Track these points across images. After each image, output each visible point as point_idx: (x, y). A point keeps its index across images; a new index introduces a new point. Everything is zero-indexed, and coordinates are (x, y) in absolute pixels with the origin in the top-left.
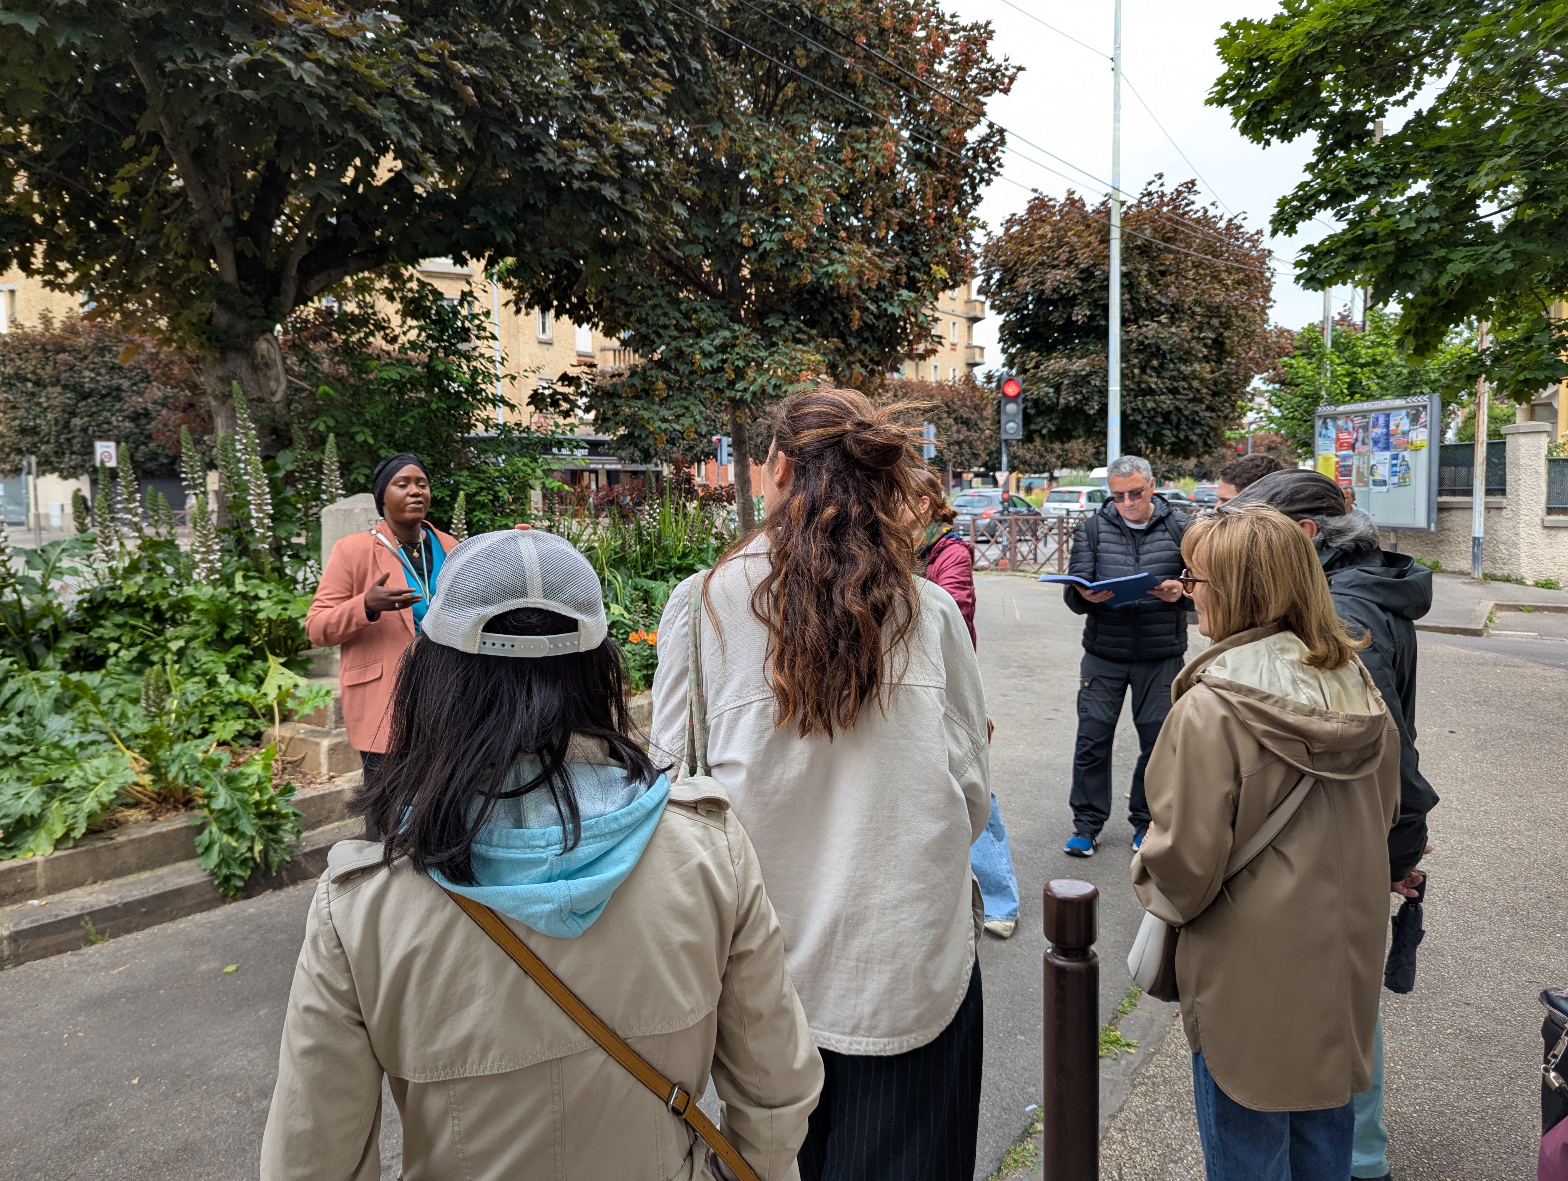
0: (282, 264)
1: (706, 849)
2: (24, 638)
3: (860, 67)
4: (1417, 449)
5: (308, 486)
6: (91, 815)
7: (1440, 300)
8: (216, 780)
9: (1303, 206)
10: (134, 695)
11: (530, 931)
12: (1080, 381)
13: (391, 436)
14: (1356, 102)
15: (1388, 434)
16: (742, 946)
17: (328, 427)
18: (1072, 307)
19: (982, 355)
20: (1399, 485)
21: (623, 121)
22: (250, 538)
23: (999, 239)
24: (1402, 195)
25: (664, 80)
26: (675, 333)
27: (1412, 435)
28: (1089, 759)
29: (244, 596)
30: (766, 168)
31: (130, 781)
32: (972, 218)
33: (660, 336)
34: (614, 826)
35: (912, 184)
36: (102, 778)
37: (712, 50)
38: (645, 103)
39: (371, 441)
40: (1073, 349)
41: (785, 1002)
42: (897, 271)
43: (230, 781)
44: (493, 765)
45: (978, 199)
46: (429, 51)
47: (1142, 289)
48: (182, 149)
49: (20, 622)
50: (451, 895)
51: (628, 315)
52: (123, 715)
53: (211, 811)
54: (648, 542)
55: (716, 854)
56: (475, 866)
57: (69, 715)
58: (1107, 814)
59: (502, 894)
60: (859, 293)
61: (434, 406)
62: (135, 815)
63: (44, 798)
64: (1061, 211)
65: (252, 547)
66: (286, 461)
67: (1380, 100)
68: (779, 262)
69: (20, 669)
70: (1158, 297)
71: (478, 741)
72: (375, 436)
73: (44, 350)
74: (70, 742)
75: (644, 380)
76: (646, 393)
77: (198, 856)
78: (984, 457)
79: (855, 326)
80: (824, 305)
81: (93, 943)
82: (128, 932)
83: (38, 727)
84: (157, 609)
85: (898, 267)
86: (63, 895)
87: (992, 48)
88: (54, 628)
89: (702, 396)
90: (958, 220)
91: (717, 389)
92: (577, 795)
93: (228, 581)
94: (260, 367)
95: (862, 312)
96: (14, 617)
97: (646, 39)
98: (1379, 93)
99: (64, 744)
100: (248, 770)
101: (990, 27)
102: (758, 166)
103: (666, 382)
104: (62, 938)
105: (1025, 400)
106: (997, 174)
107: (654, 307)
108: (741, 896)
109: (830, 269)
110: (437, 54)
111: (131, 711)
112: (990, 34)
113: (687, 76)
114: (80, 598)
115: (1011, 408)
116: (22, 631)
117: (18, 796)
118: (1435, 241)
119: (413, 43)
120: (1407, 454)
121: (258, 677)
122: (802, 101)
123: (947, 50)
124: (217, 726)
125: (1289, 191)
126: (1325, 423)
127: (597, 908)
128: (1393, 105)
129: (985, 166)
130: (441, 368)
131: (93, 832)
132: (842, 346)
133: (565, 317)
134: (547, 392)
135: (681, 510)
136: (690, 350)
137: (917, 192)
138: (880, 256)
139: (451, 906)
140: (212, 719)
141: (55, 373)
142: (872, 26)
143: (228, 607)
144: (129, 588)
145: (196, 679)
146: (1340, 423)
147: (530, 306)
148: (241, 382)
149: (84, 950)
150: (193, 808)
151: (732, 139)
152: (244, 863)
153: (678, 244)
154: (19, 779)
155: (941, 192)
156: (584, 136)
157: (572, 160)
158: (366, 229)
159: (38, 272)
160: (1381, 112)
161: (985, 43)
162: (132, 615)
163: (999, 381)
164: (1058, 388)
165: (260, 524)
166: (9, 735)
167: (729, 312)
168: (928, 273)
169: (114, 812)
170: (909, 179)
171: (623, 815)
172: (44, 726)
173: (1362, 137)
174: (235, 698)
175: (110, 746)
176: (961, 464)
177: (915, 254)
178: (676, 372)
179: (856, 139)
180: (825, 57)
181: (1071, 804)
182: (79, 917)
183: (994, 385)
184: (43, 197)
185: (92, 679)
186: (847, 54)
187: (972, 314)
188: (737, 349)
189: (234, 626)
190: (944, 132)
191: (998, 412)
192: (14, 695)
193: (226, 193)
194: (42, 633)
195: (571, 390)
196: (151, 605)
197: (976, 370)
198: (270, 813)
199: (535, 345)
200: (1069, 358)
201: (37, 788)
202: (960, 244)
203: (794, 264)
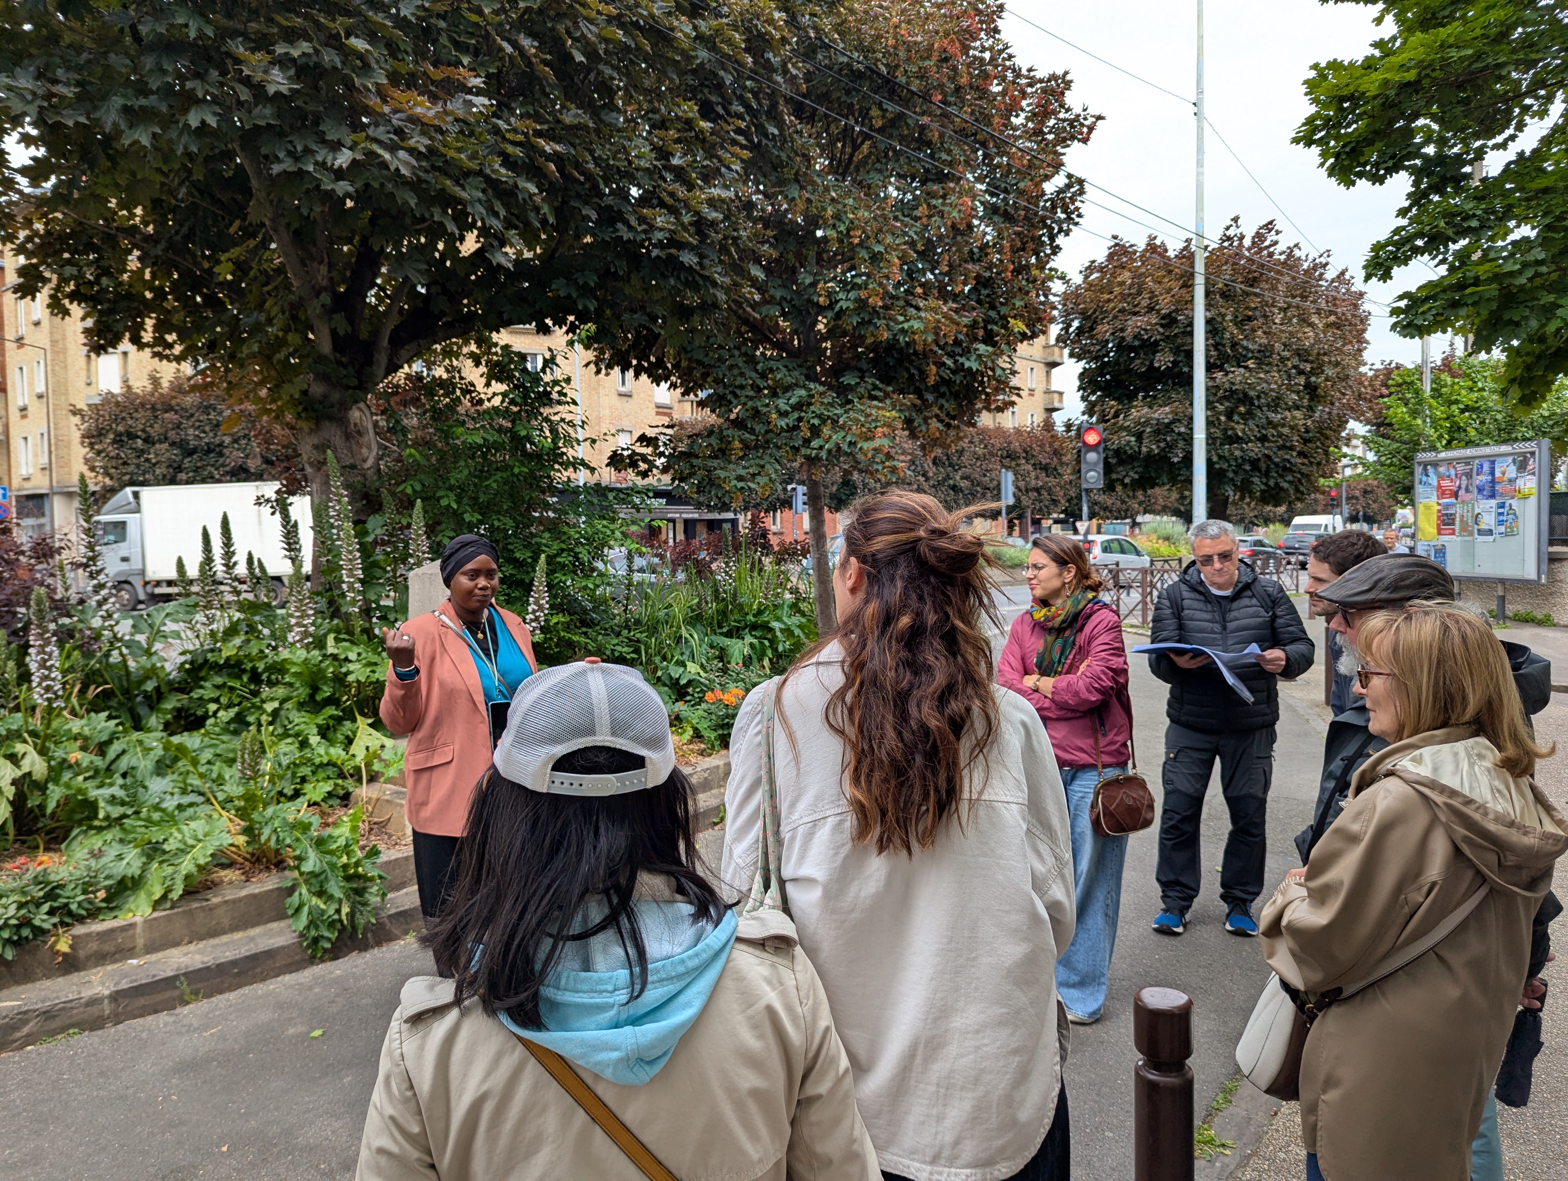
0: (375, 333)
1: (774, 989)
2: (129, 699)
3: (935, 125)
4: (1525, 498)
5: (396, 548)
6: (187, 877)
7: (1548, 348)
8: (306, 843)
9: (1398, 249)
10: (231, 755)
11: (597, 1077)
12: (1163, 429)
13: (476, 499)
14: (1452, 147)
15: (1493, 482)
16: (811, 1090)
17: (414, 490)
18: (1154, 354)
19: (1061, 401)
20: (1506, 535)
21: (701, 188)
22: (341, 601)
23: (1078, 287)
24: (1504, 240)
25: (743, 147)
26: (752, 393)
27: (1520, 483)
28: (1177, 833)
29: (335, 657)
30: (842, 228)
31: (225, 844)
32: (1051, 269)
33: (736, 396)
34: (681, 969)
35: (989, 238)
36: (199, 841)
37: (789, 115)
38: (723, 170)
39: (455, 506)
40: (1154, 397)
41: (855, 1147)
42: (974, 325)
43: (320, 843)
44: (560, 907)
45: (1056, 250)
46: (515, 131)
47: (1227, 335)
48: (282, 229)
49: (125, 684)
50: (520, 1039)
51: (705, 375)
52: (220, 776)
53: (301, 874)
54: (724, 599)
55: (783, 994)
56: (543, 1009)
57: (169, 778)
58: (1197, 891)
59: (570, 1040)
60: (935, 348)
61: (516, 470)
62: (229, 875)
63: (144, 859)
64: (1141, 257)
65: (344, 609)
66: (376, 526)
67: (1478, 144)
68: (855, 320)
69: (125, 731)
70: (1245, 343)
71: (547, 881)
72: (458, 503)
73: (154, 408)
74: (170, 804)
75: (721, 440)
76: (723, 453)
77: (288, 917)
78: (1063, 502)
79: (931, 381)
80: (900, 362)
81: (187, 1003)
82: (221, 992)
83: (141, 790)
84: (254, 670)
85: (975, 322)
86: (160, 955)
87: (1069, 98)
88: (157, 689)
89: (778, 454)
90: (1035, 272)
91: (793, 447)
92: (644, 936)
93: (320, 643)
94: (352, 435)
95: (938, 368)
96: (120, 678)
97: (724, 108)
98: (1477, 136)
99: (164, 805)
100: (336, 832)
101: (1068, 77)
102: (834, 226)
103: (742, 441)
104: (158, 998)
105: (1106, 449)
106: (1077, 224)
107: (731, 367)
108: (809, 1039)
109: (906, 326)
110: (523, 133)
111: (228, 773)
112: (1068, 84)
113: (764, 141)
114: (183, 659)
115: (1092, 456)
116: (126, 692)
117: (120, 857)
118: (1542, 287)
119: (500, 123)
120: (1514, 503)
121: (347, 737)
122: (878, 161)
123: (1024, 103)
124: (308, 787)
125: (1383, 235)
126: (1425, 469)
127: (664, 1054)
128: (1492, 149)
129: (1063, 216)
130: (523, 433)
131: (189, 892)
132: (918, 402)
133: (644, 377)
134: (626, 453)
135: (757, 567)
136: (765, 410)
137: (994, 245)
138: (956, 311)
139: (520, 1048)
140: (303, 780)
141: (163, 431)
142: (948, 84)
143: (320, 670)
144: (229, 650)
145: (289, 740)
146: (1442, 469)
147: (609, 366)
148: (335, 451)
149: (179, 1010)
150: (284, 869)
151: (809, 201)
152: (331, 925)
153: (754, 306)
154: (121, 841)
155: (1019, 244)
156: (662, 204)
157: (652, 227)
158: (454, 300)
159: (147, 345)
160: (1480, 154)
161: (1063, 93)
162: (229, 675)
163: (1079, 429)
164: (1139, 436)
165: (351, 588)
166: (113, 797)
167: (805, 371)
168: (1005, 327)
169: (210, 873)
170: (987, 232)
171: (690, 958)
172: (145, 787)
173: (1458, 181)
174: (325, 760)
175: (207, 808)
176: (1040, 510)
177: (993, 307)
178: (752, 431)
179: (931, 195)
180: (901, 116)
181: (1158, 880)
182: (175, 978)
183: (1073, 433)
184: (154, 275)
185: (191, 740)
186: (923, 113)
187: (1050, 359)
188: (812, 408)
189: (325, 688)
190: (1022, 185)
191: (1078, 461)
192: (118, 757)
193: (324, 269)
194: (147, 696)
195: (649, 450)
196: (249, 666)
197: (1055, 415)
198: (357, 876)
199: (615, 397)
200: (1150, 407)
201: (138, 850)
202: (1038, 295)
203: (870, 322)
